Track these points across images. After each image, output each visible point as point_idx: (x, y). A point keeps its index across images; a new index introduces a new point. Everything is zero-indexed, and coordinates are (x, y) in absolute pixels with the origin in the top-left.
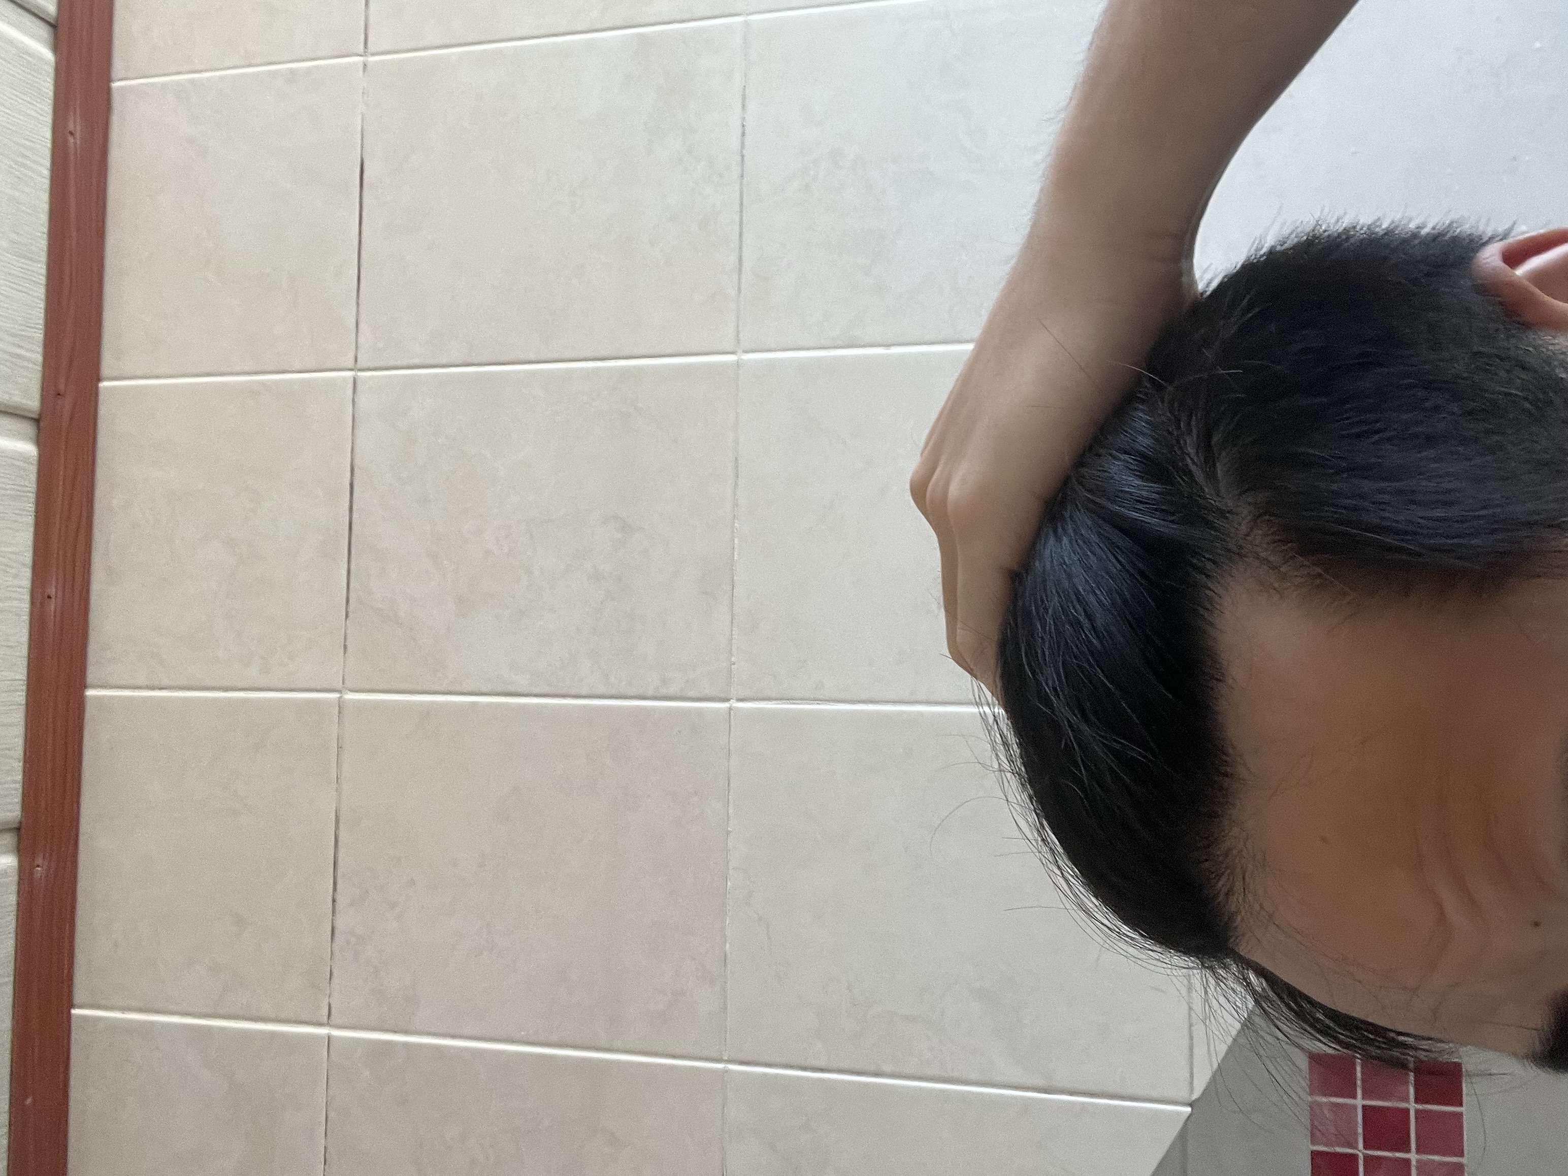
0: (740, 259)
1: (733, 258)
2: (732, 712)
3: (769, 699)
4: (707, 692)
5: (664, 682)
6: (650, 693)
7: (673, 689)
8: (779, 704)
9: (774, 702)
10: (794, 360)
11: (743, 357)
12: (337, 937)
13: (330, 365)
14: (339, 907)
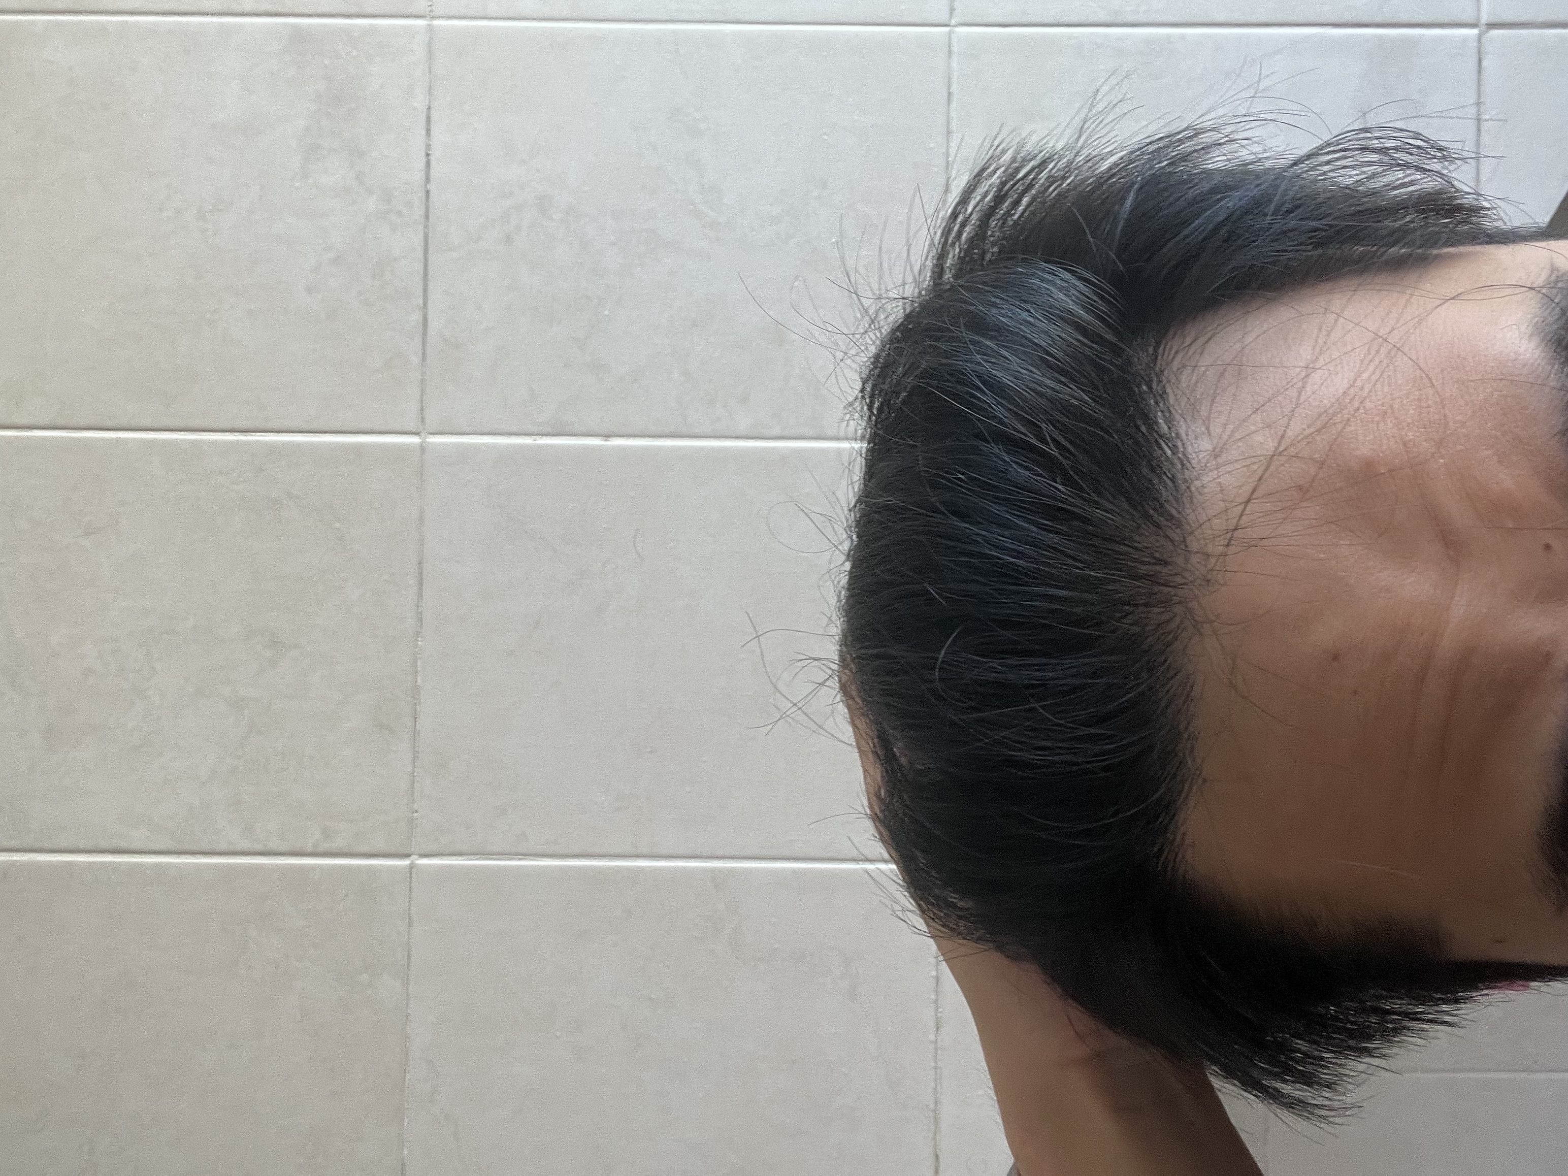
0: (425, 320)
1: (416, 316)
2: (414, 870)
3: (460, 854)
4: (381, 846)
5: (327, 834)
6: (309, 848)
7: (339, 843)
8: (471, 860)
9: (465, 857)
10: (494, 447)
11: (428, 440)
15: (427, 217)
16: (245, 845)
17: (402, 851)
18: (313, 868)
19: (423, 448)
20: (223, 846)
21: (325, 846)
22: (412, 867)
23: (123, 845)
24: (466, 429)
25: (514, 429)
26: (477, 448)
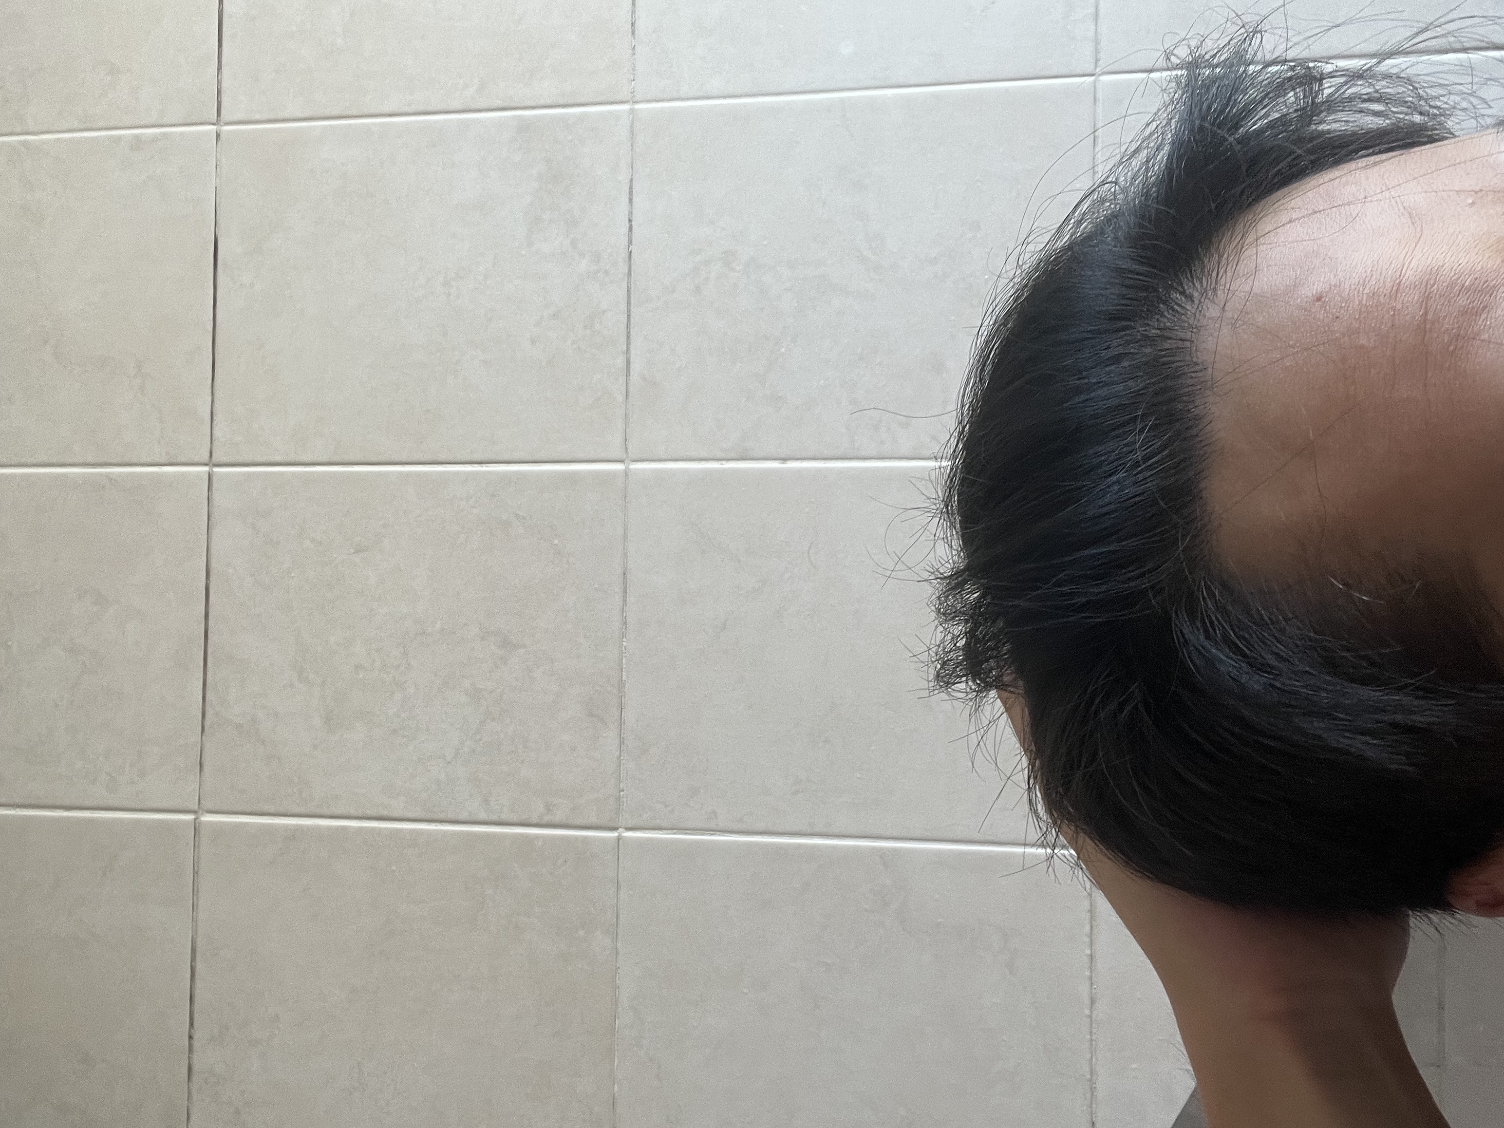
0: (628, 363)
1: (620, 361)
2: (621, 843)
3: (660, 829)
4: (593, 820)
5: (549, 808)
6: (534, 820)
7: (558, 816)
8: (670, 834)
9: (665, 831)
10: (685, 471)
11: (631, 467)
12: (195, 1078)
13: (183, 459)
14: (196, 1044)
15: (629, 273)
16: (483, 816)
17: (611, 824)
18: (538, 837)
19: (626, 473)
20: (464, 816)
21: (547, 819)
22: (619, 839)
23: (385, 813)
24: (663, 457)
25: (704, 454)
26: (673, 473)
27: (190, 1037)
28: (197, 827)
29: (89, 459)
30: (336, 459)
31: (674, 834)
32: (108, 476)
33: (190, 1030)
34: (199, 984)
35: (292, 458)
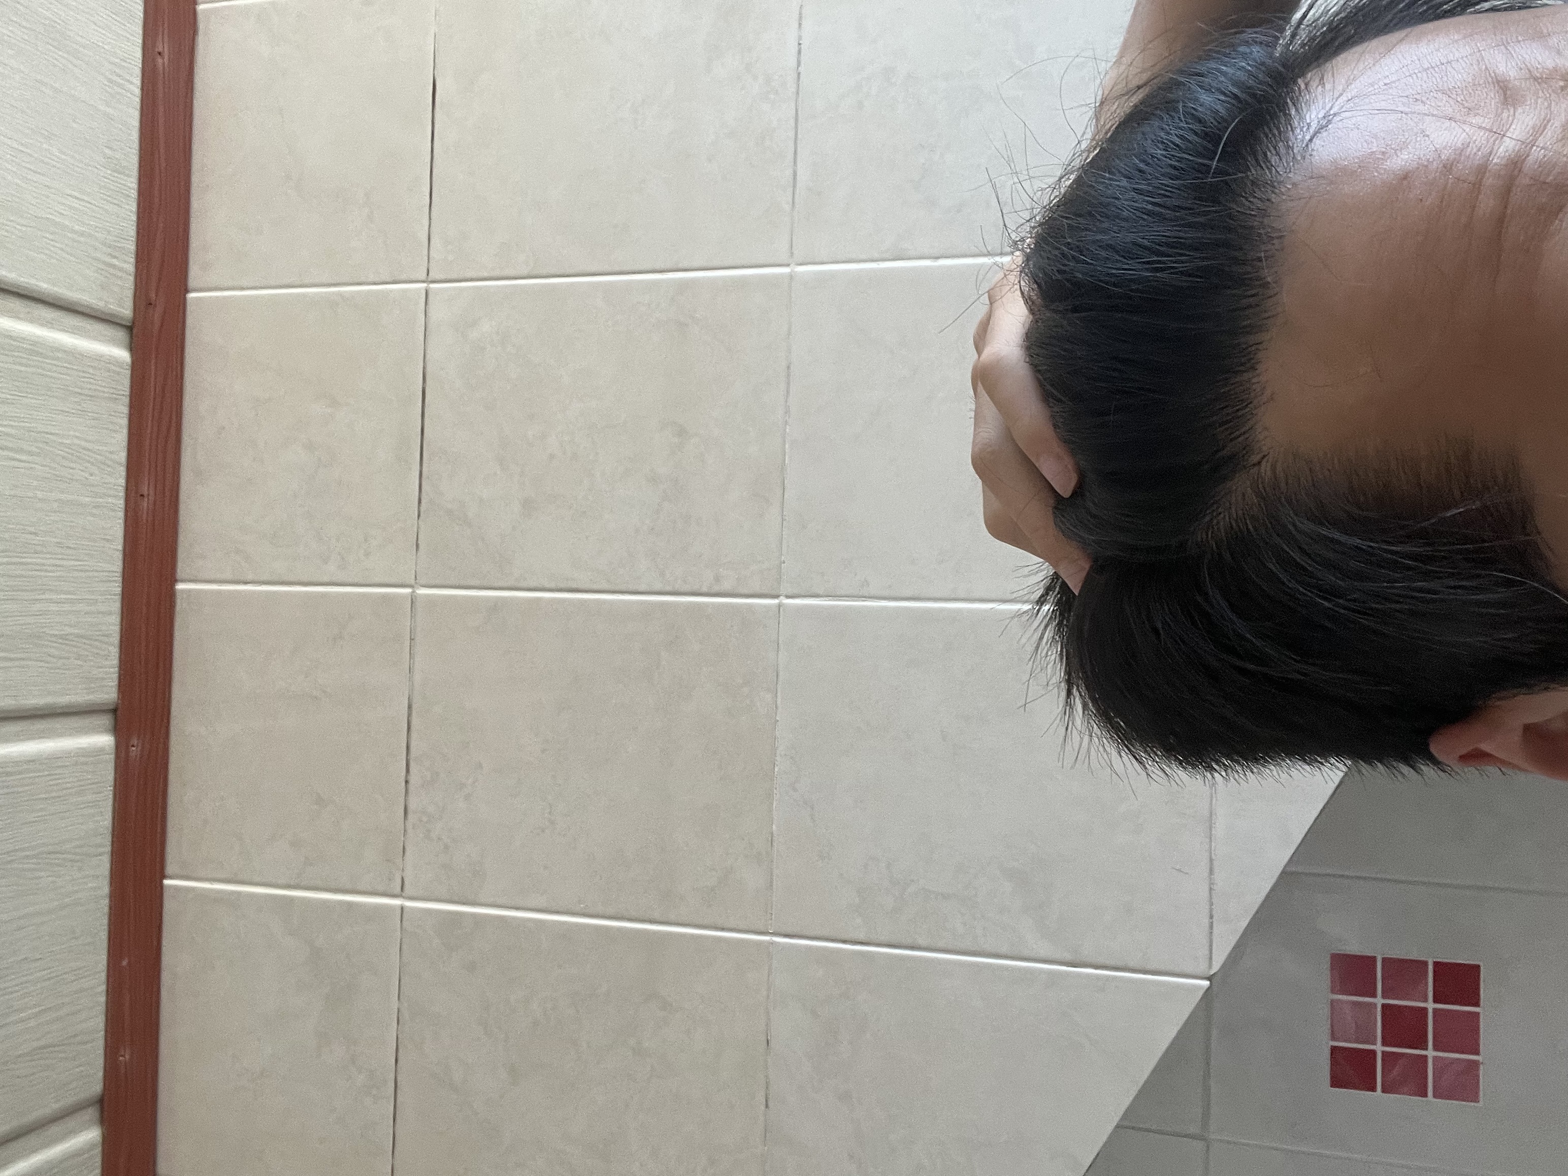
0: (795, 174)
1: (789, 172)
2: (781, 608)
3: (817, 596)
4: (757, 589)
5: (717, 579)
6: (705, 589)
7: (726, 586)
8: (826, 601)
9: (822, 599)
11: (796, 270)
12: (410, 816)
13: (404, 277)
14: (411, 787)
15: (798, 93)
16: (658, 586)
17: (774, 593)
18: (707, 605)
19: (791, 277)
20: (643, 588)
21: (716, 589)
22: (780, 606)
23: (574, 586)
24: (825, 260)
25: (864, 257)
26: (833, 275)
27: (407, 782)
28: (413, 599)
29: (324, 280)
30: (535, 272)
31: (829, 600)
32: (340, 294)
33: (406, 776)
34: (414, 735)
35: (497, 273)
